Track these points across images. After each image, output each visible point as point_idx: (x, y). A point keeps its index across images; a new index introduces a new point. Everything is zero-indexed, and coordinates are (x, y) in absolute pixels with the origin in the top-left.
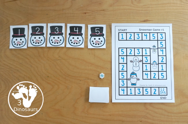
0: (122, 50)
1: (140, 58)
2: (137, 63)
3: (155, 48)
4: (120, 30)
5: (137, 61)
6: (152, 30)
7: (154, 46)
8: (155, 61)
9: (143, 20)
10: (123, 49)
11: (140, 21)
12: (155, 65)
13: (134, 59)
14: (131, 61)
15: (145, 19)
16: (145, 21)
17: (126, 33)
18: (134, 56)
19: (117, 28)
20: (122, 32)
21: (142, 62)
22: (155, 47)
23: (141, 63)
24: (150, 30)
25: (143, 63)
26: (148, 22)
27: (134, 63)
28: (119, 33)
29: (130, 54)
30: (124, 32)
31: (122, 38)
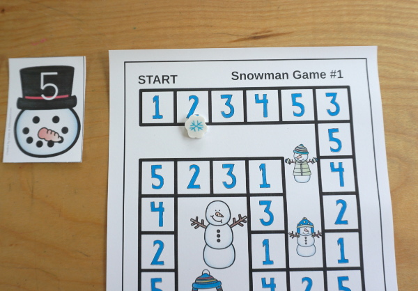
0: (154, 168)
1: (239, 206)
2: (225, 231)
3: (304, 157)
4: (147, 79)
5: (225, 220)
6: (291, 76)
7: (301, 150)
8: (305, 222)
9: (250, 32)
10: (160, 167)
11: (235, 38)
12: (310, 239)
13: (211, 212)
14: (196, 223)
15: (259, 27)
16: (258, 38)
17: (175, 91)
18: (212, 195)
19: (134, 71)
20: (157, 85)
21: (246, 225)
22: (306, 152)
23: (241, 231)
24: (279, 76)
25: (250, 232)
26: (270, 40)
27: (212, 231)
28: (141, 91)
29: (191, 185)
30: (165, 85)
31: (157, 116)
